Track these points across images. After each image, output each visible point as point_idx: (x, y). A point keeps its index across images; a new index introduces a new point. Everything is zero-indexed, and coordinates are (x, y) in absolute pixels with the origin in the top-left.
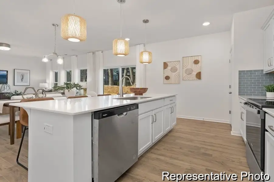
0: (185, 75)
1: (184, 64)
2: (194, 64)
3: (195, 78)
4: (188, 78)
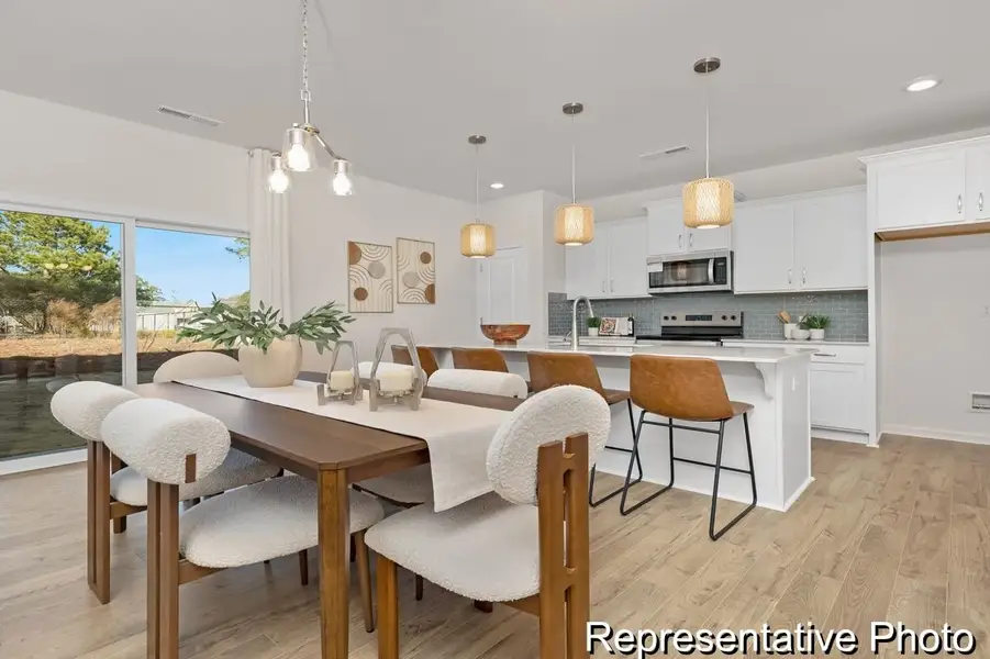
0: (402, 288)
1: (399, 259)
2: (420, 262)
4: (410, 298)
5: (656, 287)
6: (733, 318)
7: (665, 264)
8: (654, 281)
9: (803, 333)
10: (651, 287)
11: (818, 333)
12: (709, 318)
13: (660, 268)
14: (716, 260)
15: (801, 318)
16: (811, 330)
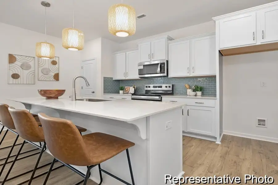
0: (41, 74)
1: (40, 62)
2: (51, 64)
3: (52, 79)
4: (46, 78)
5: (141, 75)
6: (169, 87)
7: (144, 66)
8: (141, 72)
9: (194, 93)
10: (139, 75)
11: (199, 93)
12: (161, 87)
13: (142, 67)
14: (161, 64)
15: (193, 87)
16: (197, 92)
